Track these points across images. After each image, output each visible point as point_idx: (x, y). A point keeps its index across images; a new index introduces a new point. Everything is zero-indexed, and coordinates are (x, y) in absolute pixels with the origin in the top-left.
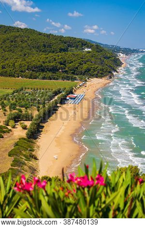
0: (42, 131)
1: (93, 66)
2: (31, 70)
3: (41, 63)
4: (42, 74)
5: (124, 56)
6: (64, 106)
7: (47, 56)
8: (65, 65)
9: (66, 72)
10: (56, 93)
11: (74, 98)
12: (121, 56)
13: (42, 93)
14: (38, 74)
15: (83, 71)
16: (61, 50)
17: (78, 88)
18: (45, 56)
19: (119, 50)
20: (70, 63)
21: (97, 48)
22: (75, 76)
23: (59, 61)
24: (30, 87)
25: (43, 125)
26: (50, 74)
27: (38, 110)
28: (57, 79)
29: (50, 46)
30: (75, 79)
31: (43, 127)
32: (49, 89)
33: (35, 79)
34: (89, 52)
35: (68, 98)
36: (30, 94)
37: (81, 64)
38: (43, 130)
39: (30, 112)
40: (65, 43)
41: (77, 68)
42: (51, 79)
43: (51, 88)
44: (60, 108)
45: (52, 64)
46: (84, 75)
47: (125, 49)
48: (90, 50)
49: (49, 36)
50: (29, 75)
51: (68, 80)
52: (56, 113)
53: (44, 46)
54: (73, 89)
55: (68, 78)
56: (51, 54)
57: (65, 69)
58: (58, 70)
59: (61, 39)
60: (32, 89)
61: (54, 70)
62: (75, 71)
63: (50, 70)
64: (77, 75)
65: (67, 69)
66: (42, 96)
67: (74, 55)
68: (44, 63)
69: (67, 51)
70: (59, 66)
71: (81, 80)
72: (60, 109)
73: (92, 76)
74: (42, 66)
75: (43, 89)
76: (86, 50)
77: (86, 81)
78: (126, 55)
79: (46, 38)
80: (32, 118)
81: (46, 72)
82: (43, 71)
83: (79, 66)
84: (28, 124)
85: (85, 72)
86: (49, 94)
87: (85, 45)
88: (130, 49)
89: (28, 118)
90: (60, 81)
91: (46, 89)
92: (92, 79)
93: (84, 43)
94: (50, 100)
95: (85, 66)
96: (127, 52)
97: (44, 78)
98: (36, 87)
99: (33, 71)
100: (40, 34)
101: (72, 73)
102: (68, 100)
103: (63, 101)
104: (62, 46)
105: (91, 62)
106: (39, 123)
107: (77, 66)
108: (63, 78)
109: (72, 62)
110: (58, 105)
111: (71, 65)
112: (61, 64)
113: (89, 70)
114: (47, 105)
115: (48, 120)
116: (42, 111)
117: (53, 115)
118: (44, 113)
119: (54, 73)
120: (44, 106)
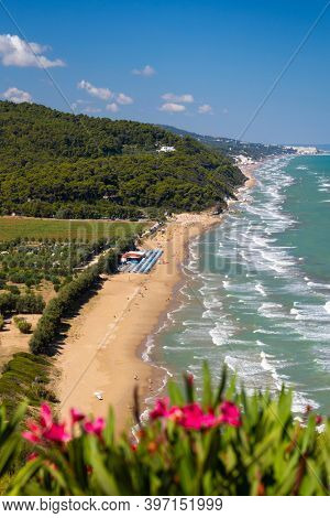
0: (65, 336)
1: (179, 187)
2: (37, 197)
3: (59, 181)
4: (65, 207)
5: (250, 162)
6: (116, 277)
7: (74, 165)
8: (115, 184)
9: (118, 200)
10: (99, 248)
11: (139, 260)
12: (243, 162)
13: (65, 249)
14: (54, 206)
15: (157, 199)
16: (107, 151)
17: (147, 236)
18: (69, 165)
19: (237, 148)
20: (128, 180)
21: (188, 145)
22: (138, 209)
23: (102, 175)
24: (37, 236)
25: (69, 322)
26: (83, 205)
27: (57, 289)
28: (99, 217)
29: (80, 143)
30: (139, 216)
31: (69, 326)
32: (81, 241)
33: (48, 216)
34: (169, 154)
35: (123, 260)
36: (36, 252)
37: (152, 182)
38: (69, 333)
39: (36, 292)
40: (115, 135)
41: (143, 191)
42: (83, 218)
43: (85, 239)
44: (106, 283)
45: (85, 183)
46: (159, 205)
48: (172, 149)
49: (76, 119)
50: (34, 210)
51: (125, 218)
52: (97, 293)
53: (68, 142)
54: (136, 238)
55: (123, 215)
56: (82, 161)
57: (115, 193)
58: (100, 196)
59: (105, 126)
60: (40, 241)
61: (91, 196)
62: (139, 197)
63: (83, 197)
64: (144, 206)
65: (120, 194)
66: (65, 256)
67: (136, 161)
68: (67, 180)
69: (121, 153)
70: (102, 187)
71: (153, 217)
72: (106, 285)
73: (179, 209)
74: (62, 187)
75: (67, 241)
76: (163, 149)
77: (164, 220)
78: (254, 159)
79: (71, 124)
80: (43, 306)
81: (73, 201)
82: (65, 198)
83: (147, 186)
84: (33, 320)
85: (162, 199)
86: (80, 251)
87: (161, 137)
89: (34, 307)
90: (105, 221)
91: (74, 241)
92: (178, 216)
93: (158, 135)
94: (83, 266)
95: (161, 187)
96: (257, 152)
97: (68, 216)
98: (50, 236)
99: (43, 199)
100: (58, 115)
101: (133, 202)
102: (125, 263)
103: (113, 267)
104: (108, 142)
105: (176, 177)
106: (58, 319)
107: (142, 186)
108: (113, 215)
109: (133, 177)
110: (102, 276)
111: (128, 183)
112: (107, 182)
113: (171, 195)
114: (76, 277)
115: (81, 311)
116: (66, 289)
117: (92, 300)
118: (70, 295)
119: (91, 203)
120: (71, 279)
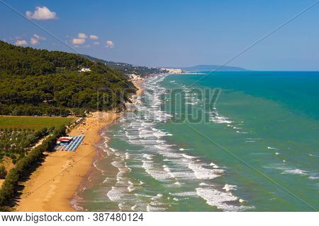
0: (21, 194)
1: (94, 94)
3: (15, 91)
4: (18, 108)
5: (139, 78)
6: (53, 154)
7: (24, 80)
8: (52, 93)
9: (54, 103)
10: (40, 136)
11: (69, 143)
12: (135, 78)
13: (19, 136)
14: (10, 108)
15: (80, 102)
16: (45, 71)
17: (74, 127)
18: (20, 81)
19: (131, 69)
20: (60, 90)
21: (99, 68)
22: (67, 109)
23: (42, 87)
25: (23, 184)
26: (30, 107)
27: (14, 162)
28: (41, 115)
29: (27, 66)
30: (68, 114)
31: (23, 186)
32: (29, 130)
33: (7, 114)
34: (87, 73)
35: (58, 142)
37: (76, 91)
38: (23, 191)
39: (1, 164)
40: (51, 61)
41: (70, 97)
42: (30, 115)
43: (32, 129)
44: (47, 157)
45: (32, 92)
46: (81, 106)
47: (140, 67)
48: (88, 70)
49: (25, 50)
51: (58, 115)
52: (41, 165)
53: (19, 65)
54: (66, 128)
55: (57, 113)
56: (29, 78)
57: (51, 98)
58: (41, 101)
59: (44, 54)
60: (2, 130)
61: (36, 100)
62: (67, 101)
63: (30, 101)
64: (71, 107)
65: (55, 99)
66: (19, 140)
67: (65, 78)
68: (19, 90)
69: (55, 72)
70: (43, 95)
71: (77, 114)
72: (47, 159)
73: (94, 109)
74: (16, 95)
75: (20, 130)
76: (83, 70)
77: (85, 116)
78: (142, 76)
79: (21, 53)
80: (6, 173)
81: (23, 104)
82: (18, 102)
83: (73, 94)
85: (83, 102)
86: (29, 136)
87: (81, 63)
88: (146, 68)
90: (45, 117)
91: (25, 130)
92: (93, 113)
93: (80, 61)
94: (32, 146)
95: (82, 95)
96: (143, 72)
97: (20, 114)
98: (9, 127)
99: (3, 103)
100: (12, 47)
101: (63, 105)
102: (59, 145)
103: (51, 147)
104: (47, 65)
105: (92, 88)
106: (16, 182)
107: (70, 94)
108: (50, 113)
109: (63, 89)
110: (44, 153)
111: (60, 93)
112: (46, 91)
113: (89, 100)
114: (27, 154)
115: (31, 177)
116: (21, 162)
117: (38, 169)
118: (24, 166)
119: (35, 105)
120: (23, 156)
